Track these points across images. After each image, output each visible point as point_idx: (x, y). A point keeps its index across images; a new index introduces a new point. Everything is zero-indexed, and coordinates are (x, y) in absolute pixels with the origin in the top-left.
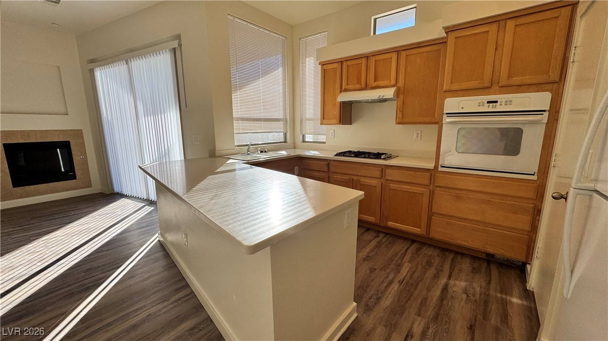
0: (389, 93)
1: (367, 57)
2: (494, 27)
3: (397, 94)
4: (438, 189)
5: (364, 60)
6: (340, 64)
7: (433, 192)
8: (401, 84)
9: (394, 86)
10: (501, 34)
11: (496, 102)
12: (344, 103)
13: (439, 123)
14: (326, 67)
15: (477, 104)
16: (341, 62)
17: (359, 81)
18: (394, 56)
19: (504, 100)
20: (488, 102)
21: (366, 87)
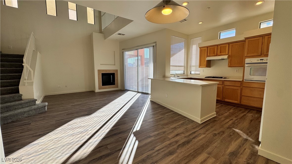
0: (226, 57)
1: (217, 45)
2: (261, 38)
3: (229, 57)
4: (244, 88)
5: (216, 47)
6: (207, 48)
7: (242, 89)
8: (230, 54)
9: (227, 55)
10: (263, 40)
11: (263, 60)
12: (208, 60)
13: (244, 66)
14: (201, 49)
15: (257, 60)
16: (207, 47)
17: (214, 53)
18: (227, 45)
19: (265, 59)
20: (260, 60)
21: (217, 55)
